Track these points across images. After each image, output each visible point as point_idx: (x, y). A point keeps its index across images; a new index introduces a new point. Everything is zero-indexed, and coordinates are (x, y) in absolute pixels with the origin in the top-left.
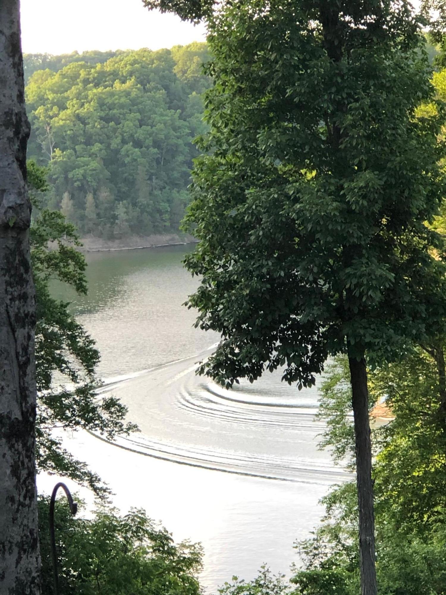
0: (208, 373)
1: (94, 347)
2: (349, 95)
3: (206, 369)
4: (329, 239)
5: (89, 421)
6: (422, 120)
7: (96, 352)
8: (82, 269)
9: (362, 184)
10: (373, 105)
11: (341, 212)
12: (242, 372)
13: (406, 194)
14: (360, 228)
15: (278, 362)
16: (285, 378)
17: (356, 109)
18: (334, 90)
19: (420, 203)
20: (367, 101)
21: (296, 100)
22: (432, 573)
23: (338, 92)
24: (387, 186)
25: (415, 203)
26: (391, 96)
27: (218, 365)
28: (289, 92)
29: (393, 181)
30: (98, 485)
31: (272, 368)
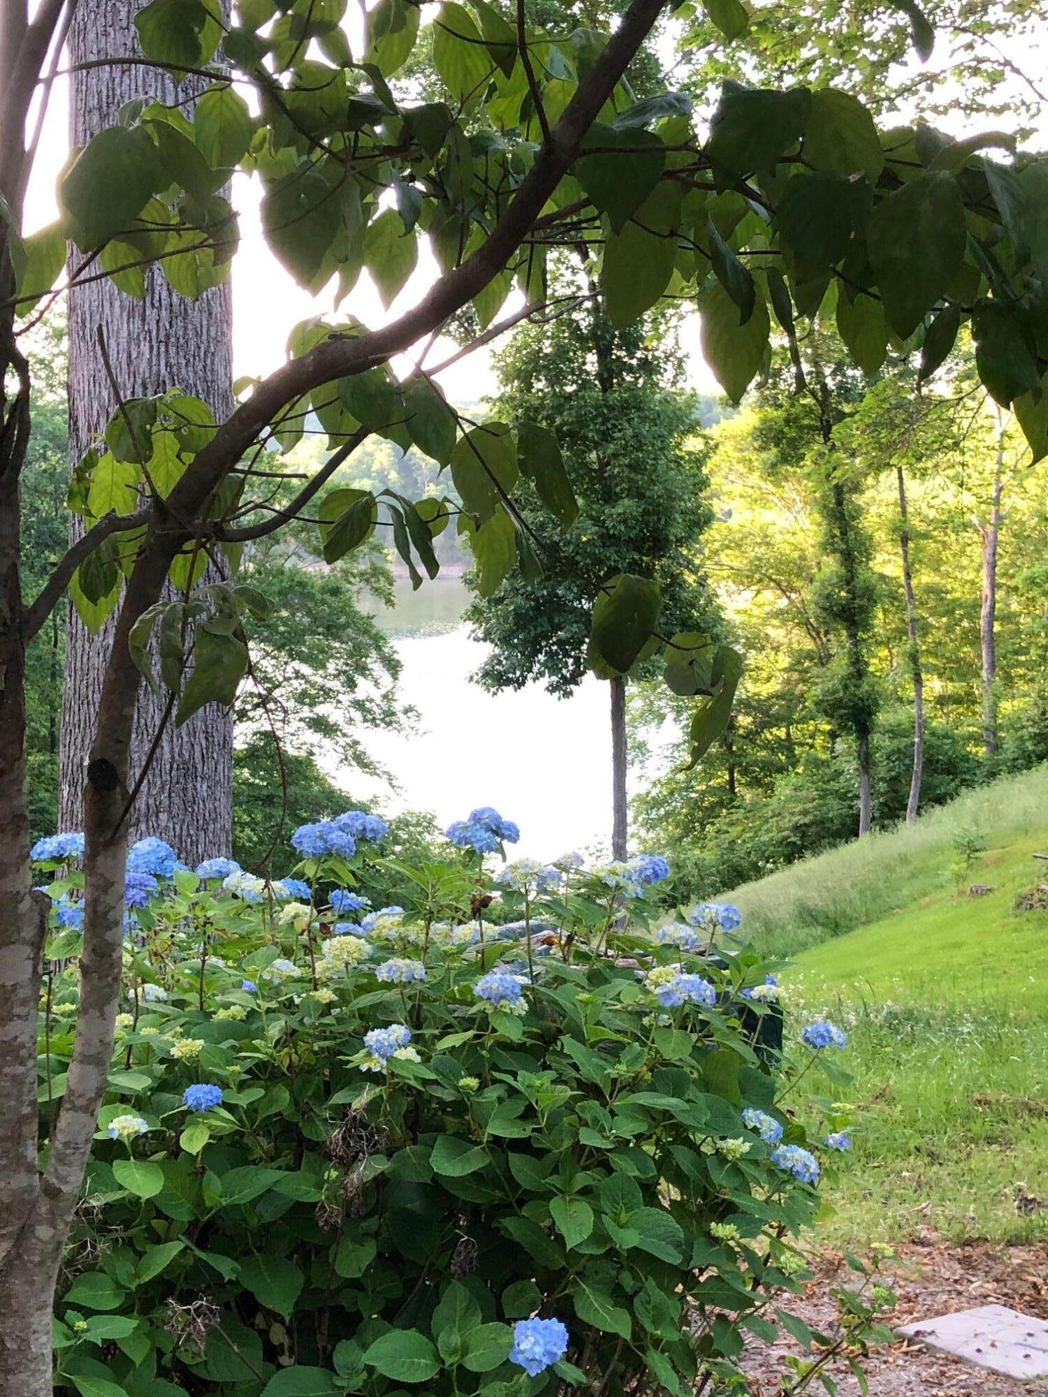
0: (477, 682)
1: (396, 656)
2: (614, 426)
3: (476, 678)
4: (588, 561)
5: (389, 724)
6: (690, 453)
7: (398, 661)
8: (391, 584)
9: (621, 511)
10: (635, 436)
11: (599, 537)
12: (508, 682)
13: (663, 522)
14: (617, 552)
15: (542, 674)
16: (547, 689)
17: (620, 439)
18: (600, 420)
19: (677, 531)
20: (630, 432)
21: (565, 429)
22: (702, 879)
23: (603, 423)
24: (646, 513)
25: (672, 530)
26: (654, 429)
27: (486, 674)
28: (558, 421)
29: (651, 508)
30: (394, 783)
31: (535, 679)
